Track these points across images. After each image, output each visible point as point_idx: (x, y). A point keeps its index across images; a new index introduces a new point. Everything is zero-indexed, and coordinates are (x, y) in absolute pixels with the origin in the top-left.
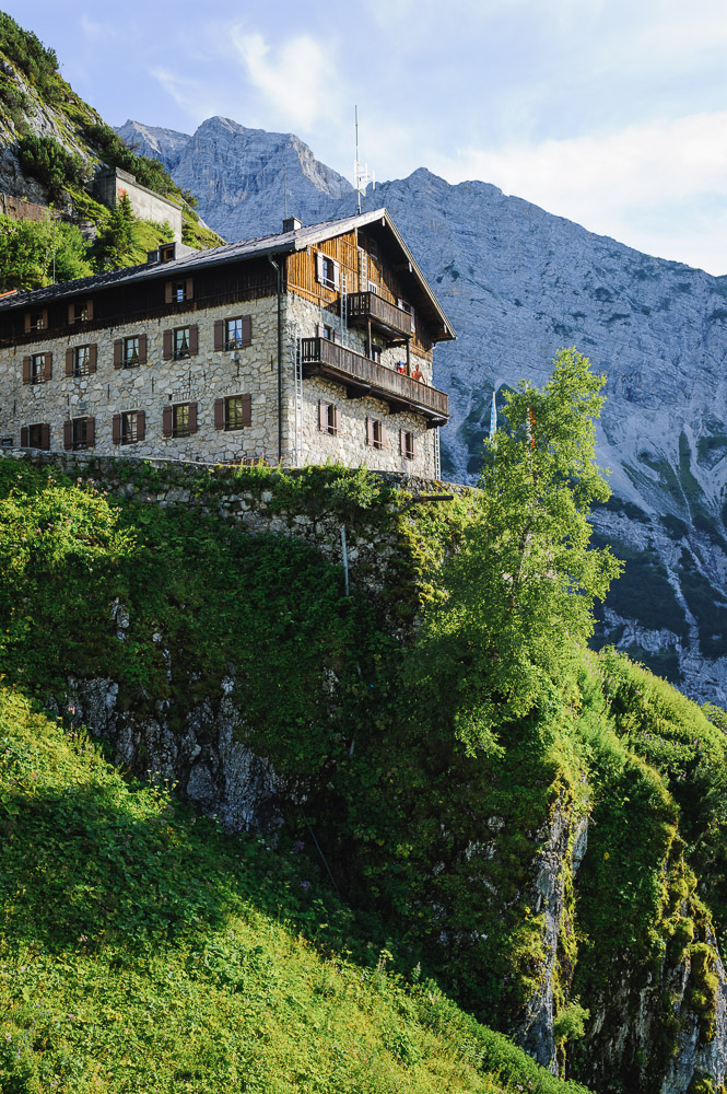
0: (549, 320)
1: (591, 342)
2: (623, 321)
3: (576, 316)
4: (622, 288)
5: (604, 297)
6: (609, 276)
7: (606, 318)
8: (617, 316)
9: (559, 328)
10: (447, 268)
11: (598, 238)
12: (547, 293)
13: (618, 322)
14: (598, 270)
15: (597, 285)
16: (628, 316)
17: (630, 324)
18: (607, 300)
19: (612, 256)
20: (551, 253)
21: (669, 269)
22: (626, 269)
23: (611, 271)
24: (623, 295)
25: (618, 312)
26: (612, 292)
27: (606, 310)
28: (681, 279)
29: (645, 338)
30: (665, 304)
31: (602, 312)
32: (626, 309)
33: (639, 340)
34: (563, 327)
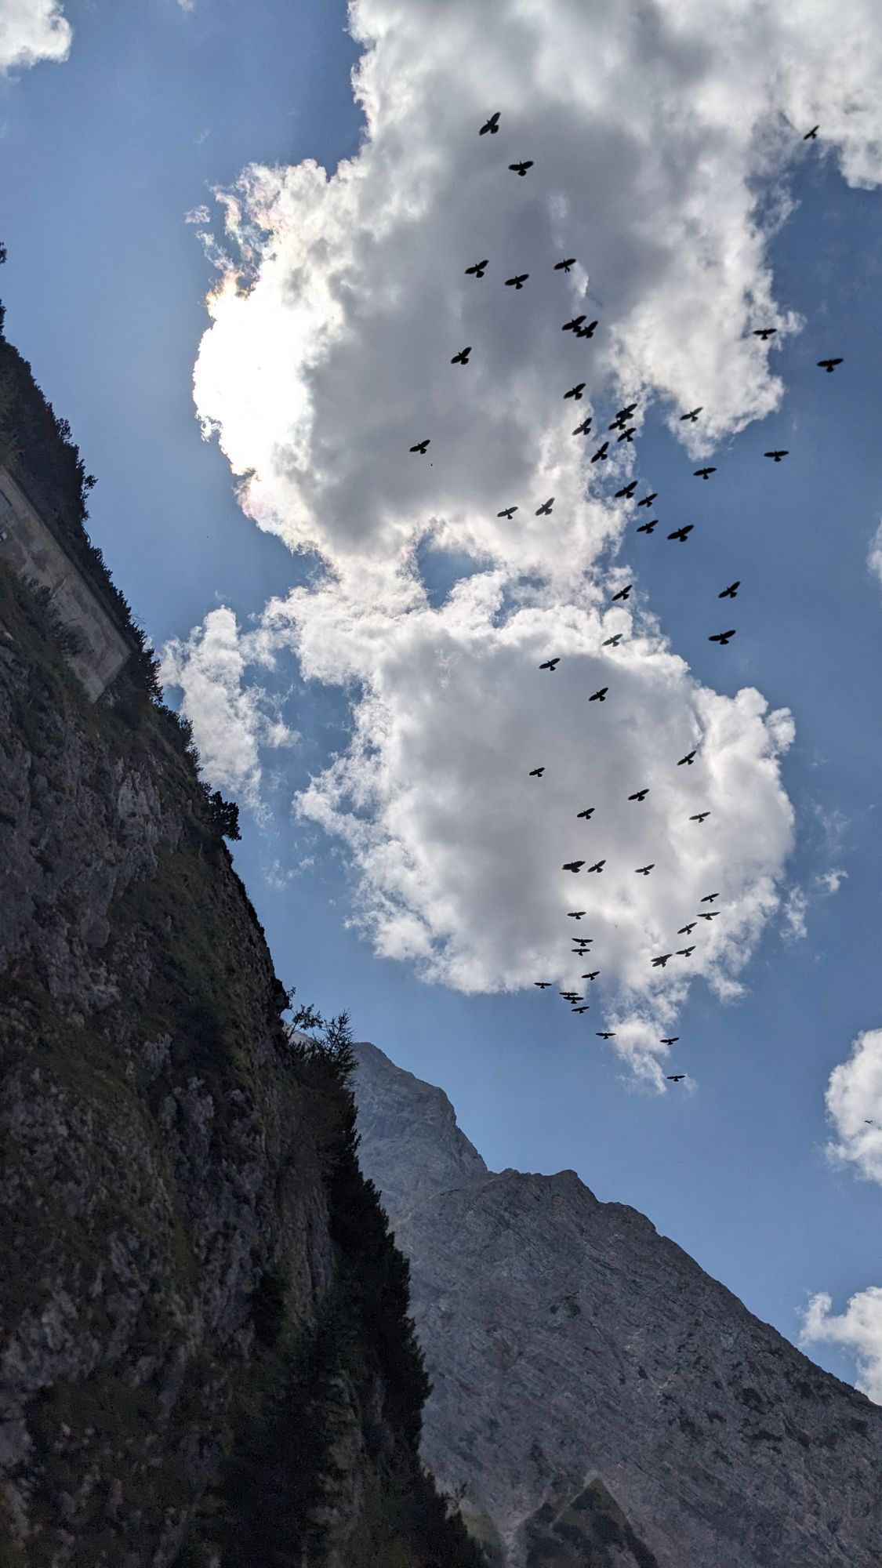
0: (676, 1410)
1: (724, 1458)
2: (772, 1443)
3: (713, 1416)
4: (779, 1399)
5: (753, 1403)
6: (764, 1377)
7: (748, 1431)
8: (765, 1435)
9: (687, 1425)
10: (567, 1298)
11: (759, 1324)
12: (682, 1372)
13: (765, 1443)
14: (752, 1365)
15: (747, 1384)
16: (779, 1439)
17: (779, 1452)
18: (756, 1408)
19: (772, 1353)
20: (697, 1323)
21: (844, 1394)
22: (787, 1375)
23: (769, 1372)
24: (777, 1408)
25: (768, 1429)
26: (765, 1400)
27: (752, 1420)
29: (795, 1476)
30: (830, 1441)
31: (746, 1422)
32: (779, 1429)
33: (789, 1478)
34: (693, 1425)
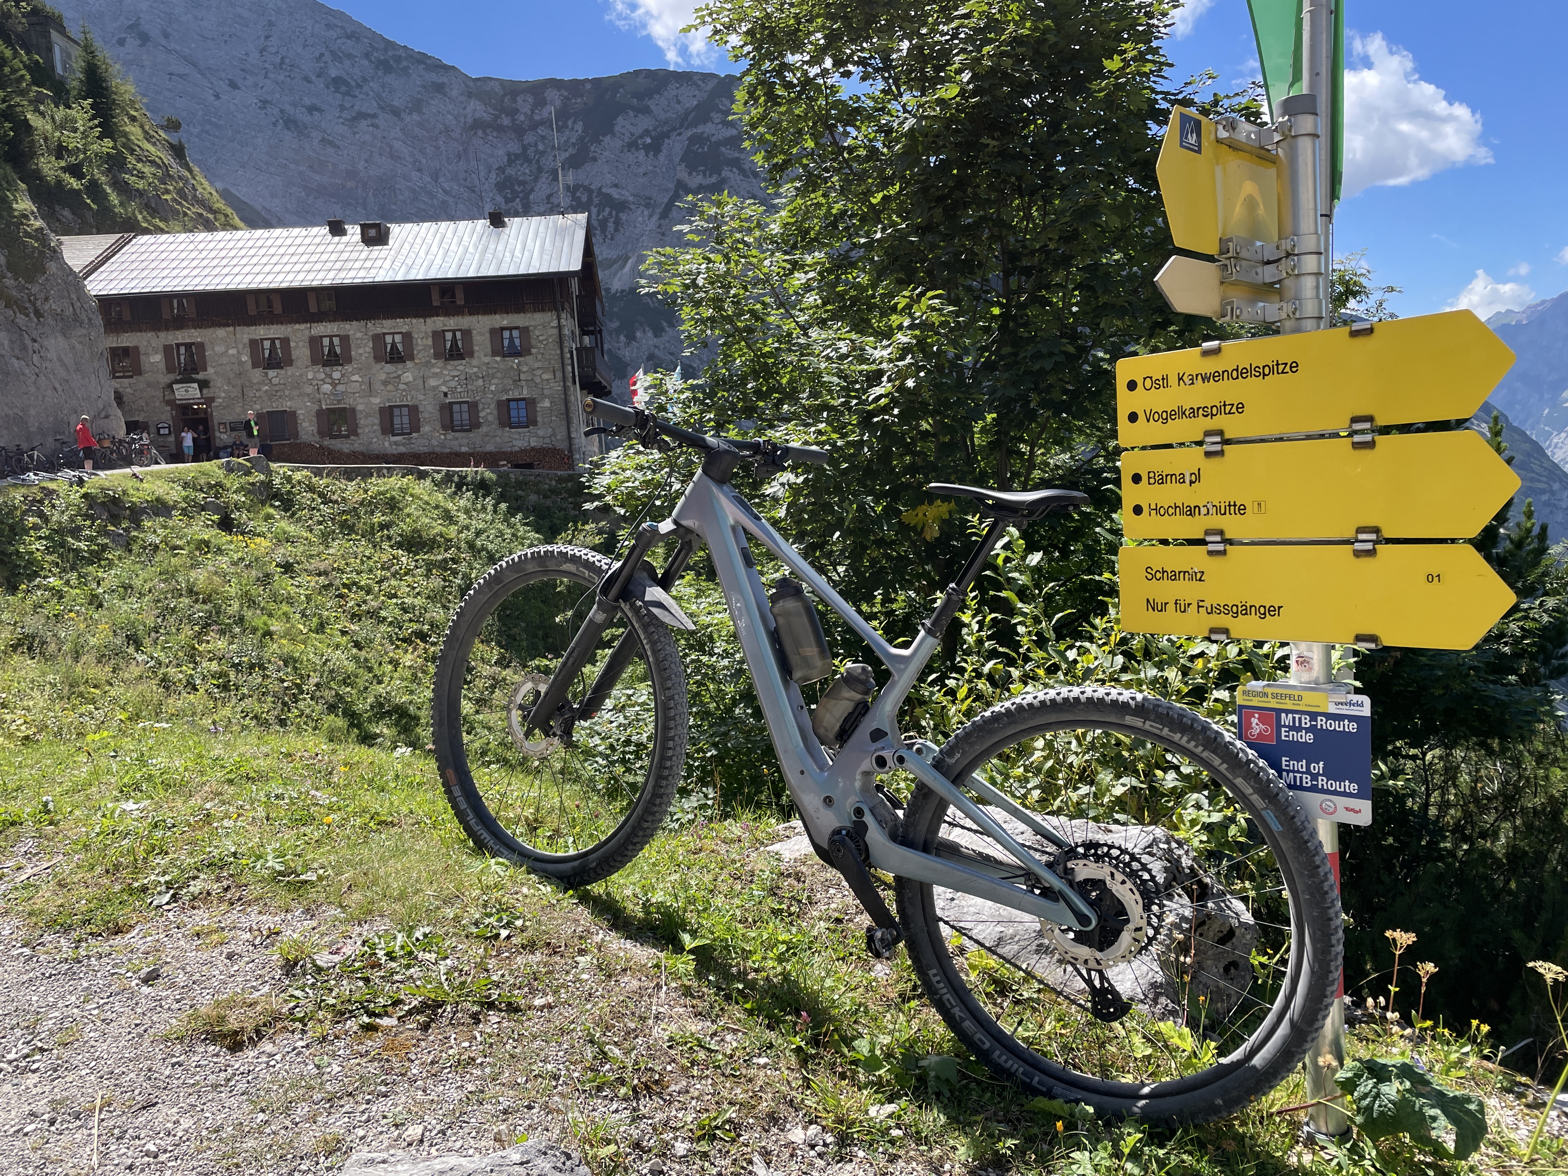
0: (276, 111)
1: (331, 143)
2: (369, 121)
3: (312, 109)
4: (365, 80)
5: (343, 89)
6: (347, 63)
7: (346, 115)
8: (361, 116)
9: (290, 123)
10: (130, 27)
11: (330, 12)
12: (271, 75)
13: (363, 123)
14: (333, 53)
15: (333, 73)
16: (375, 116)
17: (376, 126)
18: (347, 93)
19: (349, 37)
20: (271, 24)
21: (420, 62)
22: (367, 56)
23: (350, 56)
24: (366, 89)
25: (363, 110)
26: (353, 83)
27: (347, 105)
28: (433, 77)
29: (397, 144)
30: (417, 106)
31: (342, 108)
32: (370, 107)
33: (391, 147)
34: (295, 122)
